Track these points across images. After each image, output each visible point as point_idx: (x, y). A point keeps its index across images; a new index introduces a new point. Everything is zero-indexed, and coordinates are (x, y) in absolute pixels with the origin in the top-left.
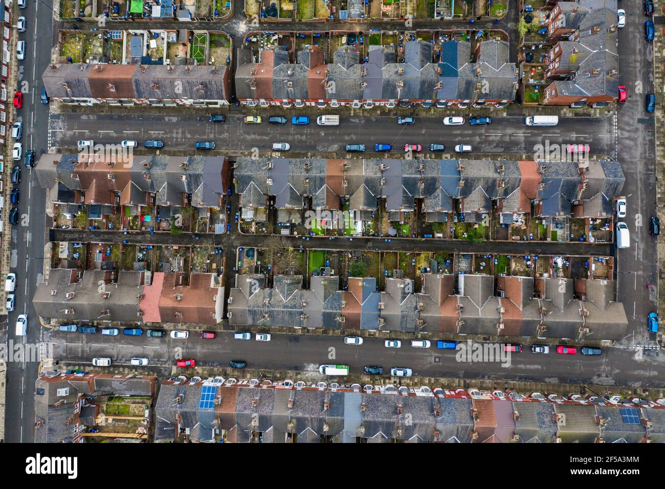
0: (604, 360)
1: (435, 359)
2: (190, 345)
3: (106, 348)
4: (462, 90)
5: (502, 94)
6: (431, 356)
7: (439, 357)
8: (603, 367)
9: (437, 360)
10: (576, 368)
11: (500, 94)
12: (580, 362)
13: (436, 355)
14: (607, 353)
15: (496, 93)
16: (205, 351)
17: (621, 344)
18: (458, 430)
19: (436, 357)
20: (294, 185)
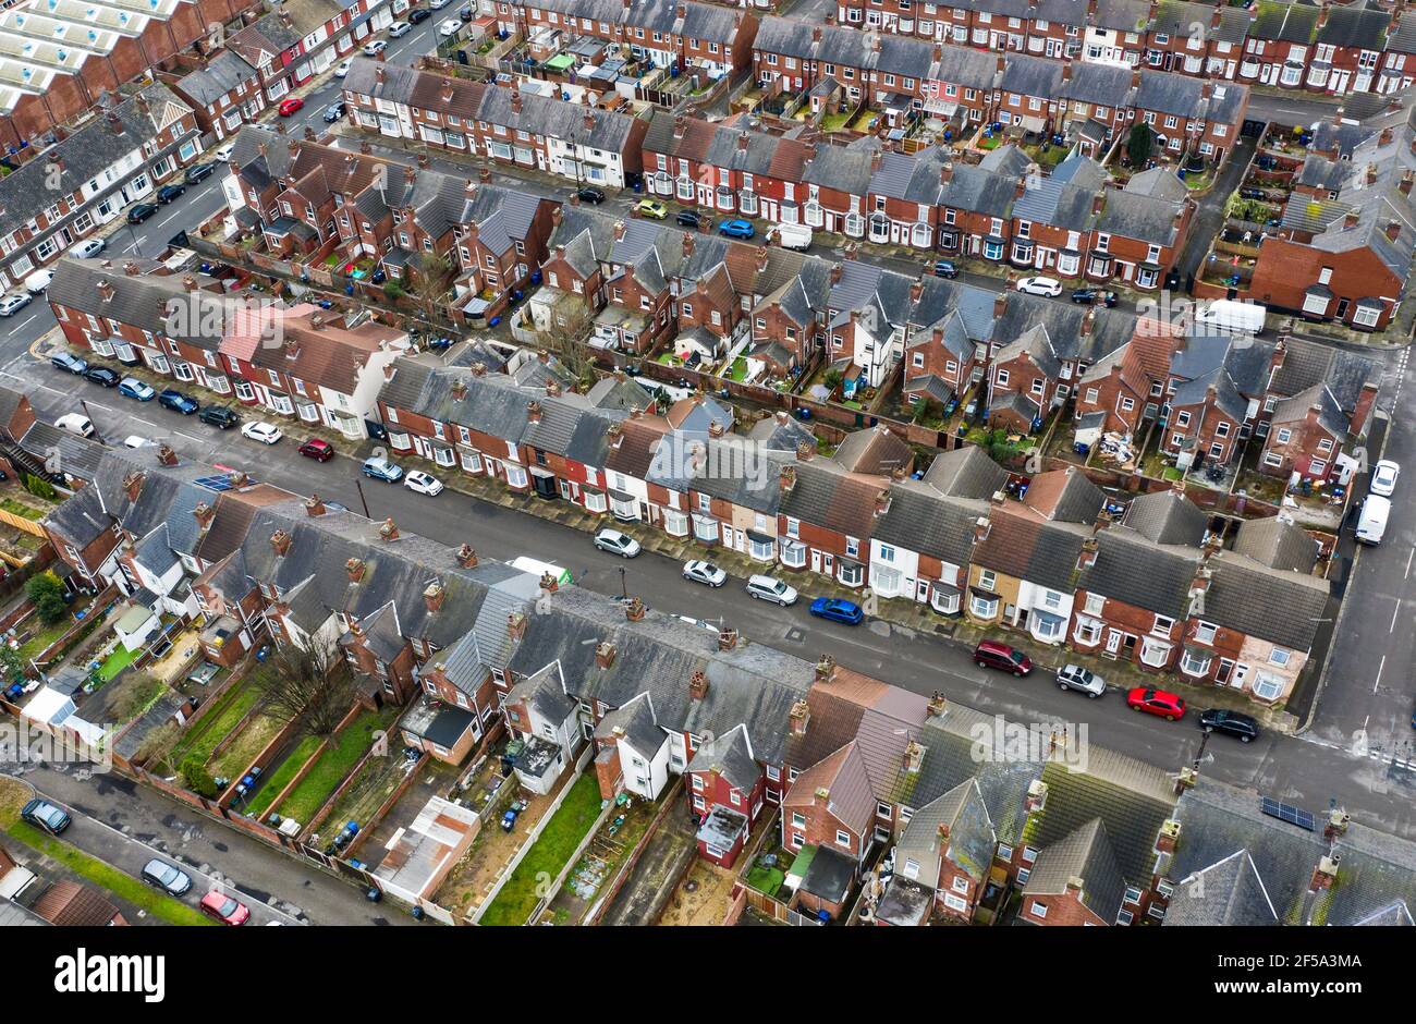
0: (1262, 759)
1: (790, 633)
2: (265, 457)
3: (104, 413)
4: (1066, 209)
5: (1147, 229)
6: (785, 623)
7: (803, 632)
8: (1254, 773)
9: (796, 635)
10: (1171, 753)
11: (1143, 230)
12: (1186, 744)
13: (798, 625)
14: (1273, 746)
15: (1135, 224)
16: (288, 474)
17: (1324, 737)
18: (761, 697)
19: (795, 629)
20: (663, 252)
